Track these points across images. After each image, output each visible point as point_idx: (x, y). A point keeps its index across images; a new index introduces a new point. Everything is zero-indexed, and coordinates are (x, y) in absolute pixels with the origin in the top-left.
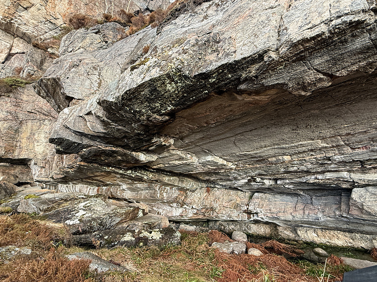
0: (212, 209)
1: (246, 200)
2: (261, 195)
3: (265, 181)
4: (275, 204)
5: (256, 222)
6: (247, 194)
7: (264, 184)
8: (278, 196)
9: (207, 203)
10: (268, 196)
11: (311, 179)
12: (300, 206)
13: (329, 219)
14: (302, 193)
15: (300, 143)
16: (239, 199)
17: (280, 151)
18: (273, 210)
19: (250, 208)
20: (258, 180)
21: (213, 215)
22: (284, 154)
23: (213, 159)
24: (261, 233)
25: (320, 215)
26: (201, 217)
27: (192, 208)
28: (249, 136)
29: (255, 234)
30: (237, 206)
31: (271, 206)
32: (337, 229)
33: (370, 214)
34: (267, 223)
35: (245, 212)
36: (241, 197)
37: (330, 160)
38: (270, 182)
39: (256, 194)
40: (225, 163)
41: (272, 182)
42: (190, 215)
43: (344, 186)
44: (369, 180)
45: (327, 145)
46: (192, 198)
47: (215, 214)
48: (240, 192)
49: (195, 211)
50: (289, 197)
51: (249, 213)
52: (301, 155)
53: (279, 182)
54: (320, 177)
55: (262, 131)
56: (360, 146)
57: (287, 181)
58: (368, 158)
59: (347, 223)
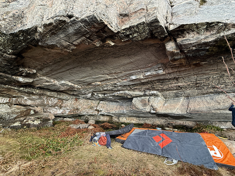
0: (77, 109)
1: (96, 105)
2: (103, 102)
3: (99, 95)
4: (109, 106)
5: (103, 115)
6: (97, 102)
7: (99, 96)
8: (111, 103)
9: (75, 106)
10: (107, 102)
11: (116, 94)
12: (119, 107)
13: (127, 112)
14: (119, 101)
15: (99, 76)
16: (92, 104)
17: (92, 79)
18: (108, 109)
19: (98, 108)
20: (95, 94)
21: (78, 112)
22: (96, 81)
23: (65, 82)
24: (105, 120)
25: (125, 110)
26: (72, 113)
27: (67, 109)
28: (74, 70)
29: (102, 121)
30: (92, 108)
31: (107, 107)
32: (133, 116)
33: (137, 108)
34: (107, 115)
35: (96, 110)
36: (94, 103)
37: (116, 85)
38: (102, 96)
39: (101, 102)
40: (73, 85)
41: (103, 95)
42: (67, 113)
43: (129, 97)
44: (136, 94)
45: (111, 78)
46: (66, 104)
47: (79, 112)
48: (93, 101)
49: (69, 111)
50: (115, 103)
51: (98, 111)
52: (105, 82)
53: (105, 95)
54: (118, 93)
55: (78, 69)
56: (124, 79)
57: (108, 95)
58: (128, 84)
59: (134, 113)
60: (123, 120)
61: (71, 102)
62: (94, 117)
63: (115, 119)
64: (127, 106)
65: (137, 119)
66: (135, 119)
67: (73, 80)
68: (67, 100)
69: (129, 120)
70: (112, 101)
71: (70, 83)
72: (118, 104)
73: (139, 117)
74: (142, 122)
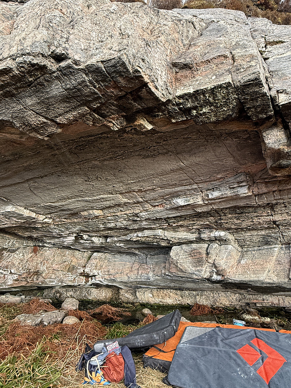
0: (37, 273)
1: (82, 262)
2: (100, 254)
3: (93, 239)
4: (115, 264)
5: (97, 286)
6: (85, 254)
7: (93, 242)
8: (118, 256)
9: (32, 266)
10: (108, 256)
11: (134, 236)
12: (136, 266)
13: (157, 277)
14: (137, 252)
15: (102, 196)
16: (75, 260)
17: (83, 204)
18: (112, 271)
19: (87, 270)
20: (85, 237)
21: (39, 281)
22: (92, 208)
23: (14, 209)
24: (101, 298)
25: (151, 275)
26: (24, 284)
27: (11, 273)
28: (42, 183)
29: (95, 300)
30: (72, 269)
31: (110, 267)
32: (170, 288)
34: (108, 286)
35: (81, 274)
36: (77, 258)
37: (138, 217)
38: (99, 240)
39: (95, 254)
40: (33, 215)
41: (102, 240)
42: (10, 282)
43: (163, 244)
44: (179, 238)
45: (129, 201)
46: (8, 260)
47: (41, 279)
48: (77, 252)
49: (16, 277)
50: (128, 257)
51: (87, 276)
52: (111, 210)
53: (109, 240)
54: (140, 234)
55: (53, 179)
56: (157, 204)
57: (116, 239)
58: (166, 216)
59: (172, 281)
60: (146, 296)
61: (21, 254)
62: (76, 291)
63: (126, 296)
64: (157, 263)
65: (176, 294)
66: (172, 293)
67: (35, 205)
68: (13, 251)
69: (158, 296)
70: (120, 252)
71: (28, 211)
72: (134, 258)
73: (181, 289)
74: (189, 302)
